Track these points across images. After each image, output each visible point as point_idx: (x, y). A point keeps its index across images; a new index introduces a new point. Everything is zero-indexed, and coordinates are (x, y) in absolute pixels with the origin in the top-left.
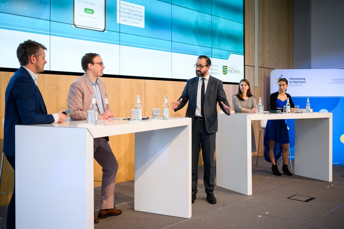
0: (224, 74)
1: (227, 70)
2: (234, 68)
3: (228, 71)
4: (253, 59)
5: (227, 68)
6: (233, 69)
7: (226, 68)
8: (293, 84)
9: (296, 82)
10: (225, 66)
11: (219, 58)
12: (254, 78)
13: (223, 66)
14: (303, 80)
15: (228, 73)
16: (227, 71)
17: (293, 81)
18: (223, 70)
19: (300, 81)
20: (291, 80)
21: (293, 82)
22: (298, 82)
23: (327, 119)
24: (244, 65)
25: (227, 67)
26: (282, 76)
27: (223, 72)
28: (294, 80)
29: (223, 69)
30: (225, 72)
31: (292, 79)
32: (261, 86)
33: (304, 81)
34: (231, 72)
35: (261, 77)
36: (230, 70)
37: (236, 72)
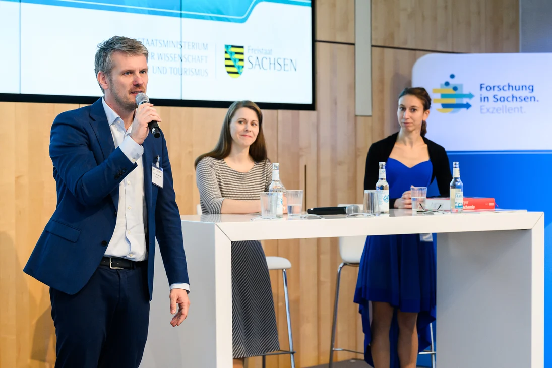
0: (229, 72)
1: (242, 60)
2: (270, 52)
3: (245, 63)
4: (349, 19)
5: (242, 54)
6: (268, 56)
7: (237, 53)
8: (491, 104)
9: (504, 99)
10: (233, 47)
11: (211, 18)
12: (353, 87)
13: (227, 47)
14: (524, 93)
15: (244, 70)
16: (241, 63)
17: (490, 94)
18: (227, 59)
19: (517, 94)
20: (485, 93)
21: (491, 99)
22: (510, 99)
23: (526, 232)
24: (314, 41)
25: (242, 47)
26: (452, 76)
27: (227, 66)
28: (496, 92)
29: (228, 56)
30: (233, 66)
31: (490, 88)
32: (382, 112)
33: (529, 95)
34: (261, 65)
35: (382, 81)
36: (253, 60)
37: (279, 64)
